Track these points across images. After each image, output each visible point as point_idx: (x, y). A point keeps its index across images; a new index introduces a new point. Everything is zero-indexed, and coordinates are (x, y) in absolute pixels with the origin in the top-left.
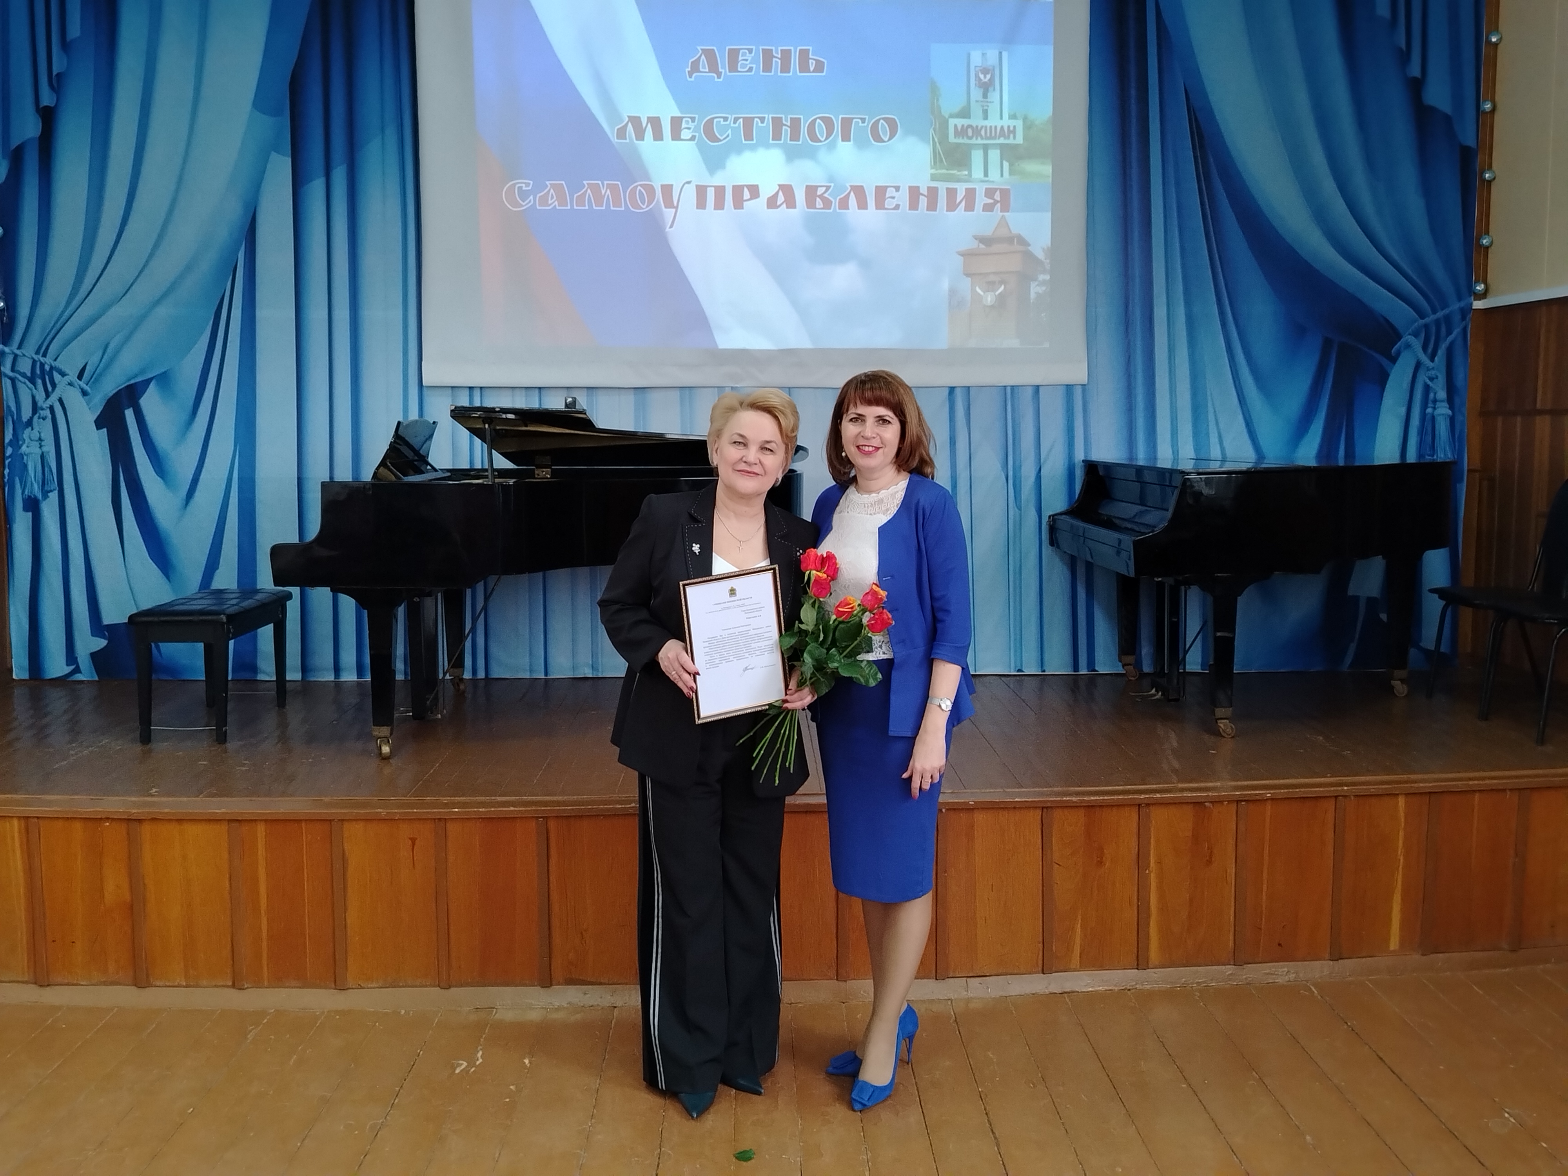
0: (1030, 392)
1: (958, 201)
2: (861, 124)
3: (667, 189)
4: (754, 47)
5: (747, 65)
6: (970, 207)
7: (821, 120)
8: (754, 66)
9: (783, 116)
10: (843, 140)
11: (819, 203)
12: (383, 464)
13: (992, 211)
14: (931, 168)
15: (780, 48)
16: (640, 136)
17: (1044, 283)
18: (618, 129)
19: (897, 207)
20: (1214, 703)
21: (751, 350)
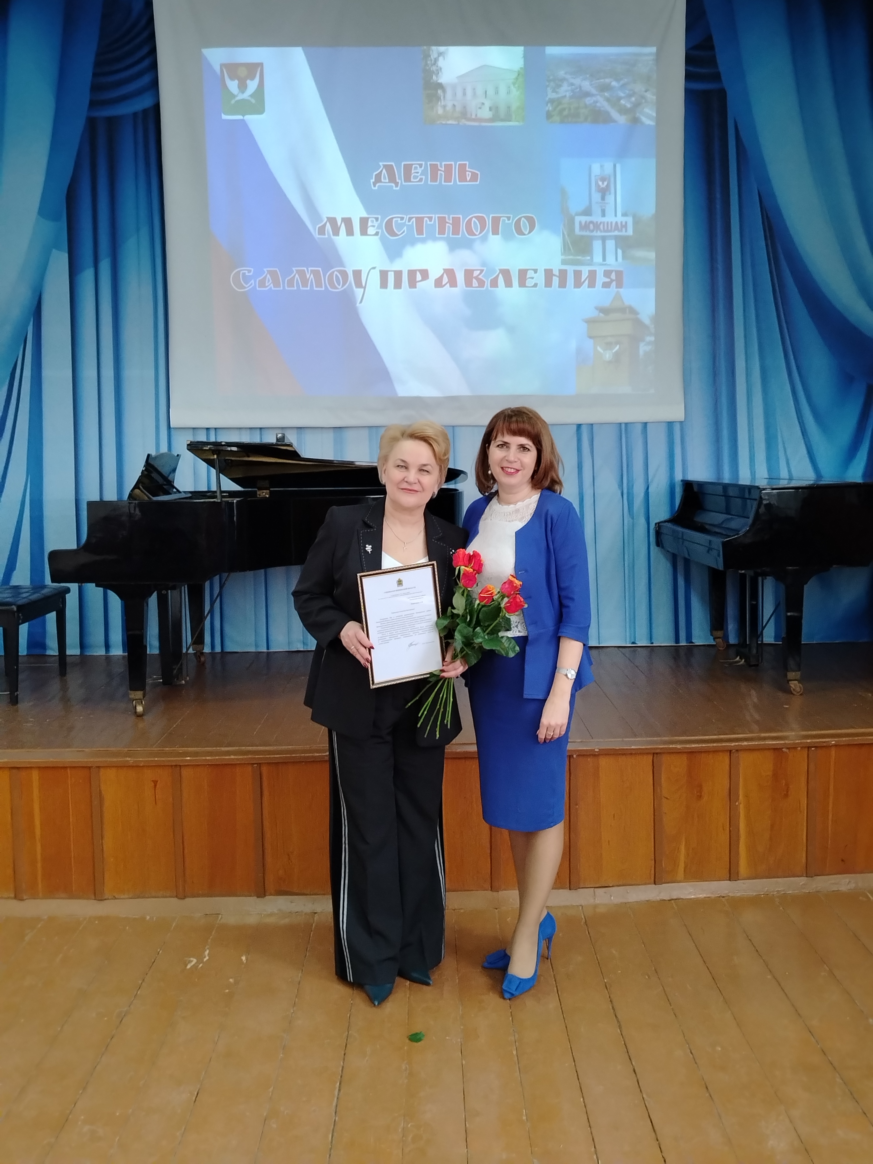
0: (639, 428)
1: (583, 280)
2: (507, 221)
3: (357, 274)
4: (423, 163)
5: (418, 176)
6: (592, 284)
7: (476, 218)
8: (424, 177)
9: (447, 216)
10: (493, 234)
11: (475, 283)
12: (136, 487)
13: (609, 288)
14: (562, 255)
15: (443, 163)
16: (336, 232)
17: (649, 343)
18: (319, 227)
19: (535, 285)
20: (786, 668)
21: (424, 397)
